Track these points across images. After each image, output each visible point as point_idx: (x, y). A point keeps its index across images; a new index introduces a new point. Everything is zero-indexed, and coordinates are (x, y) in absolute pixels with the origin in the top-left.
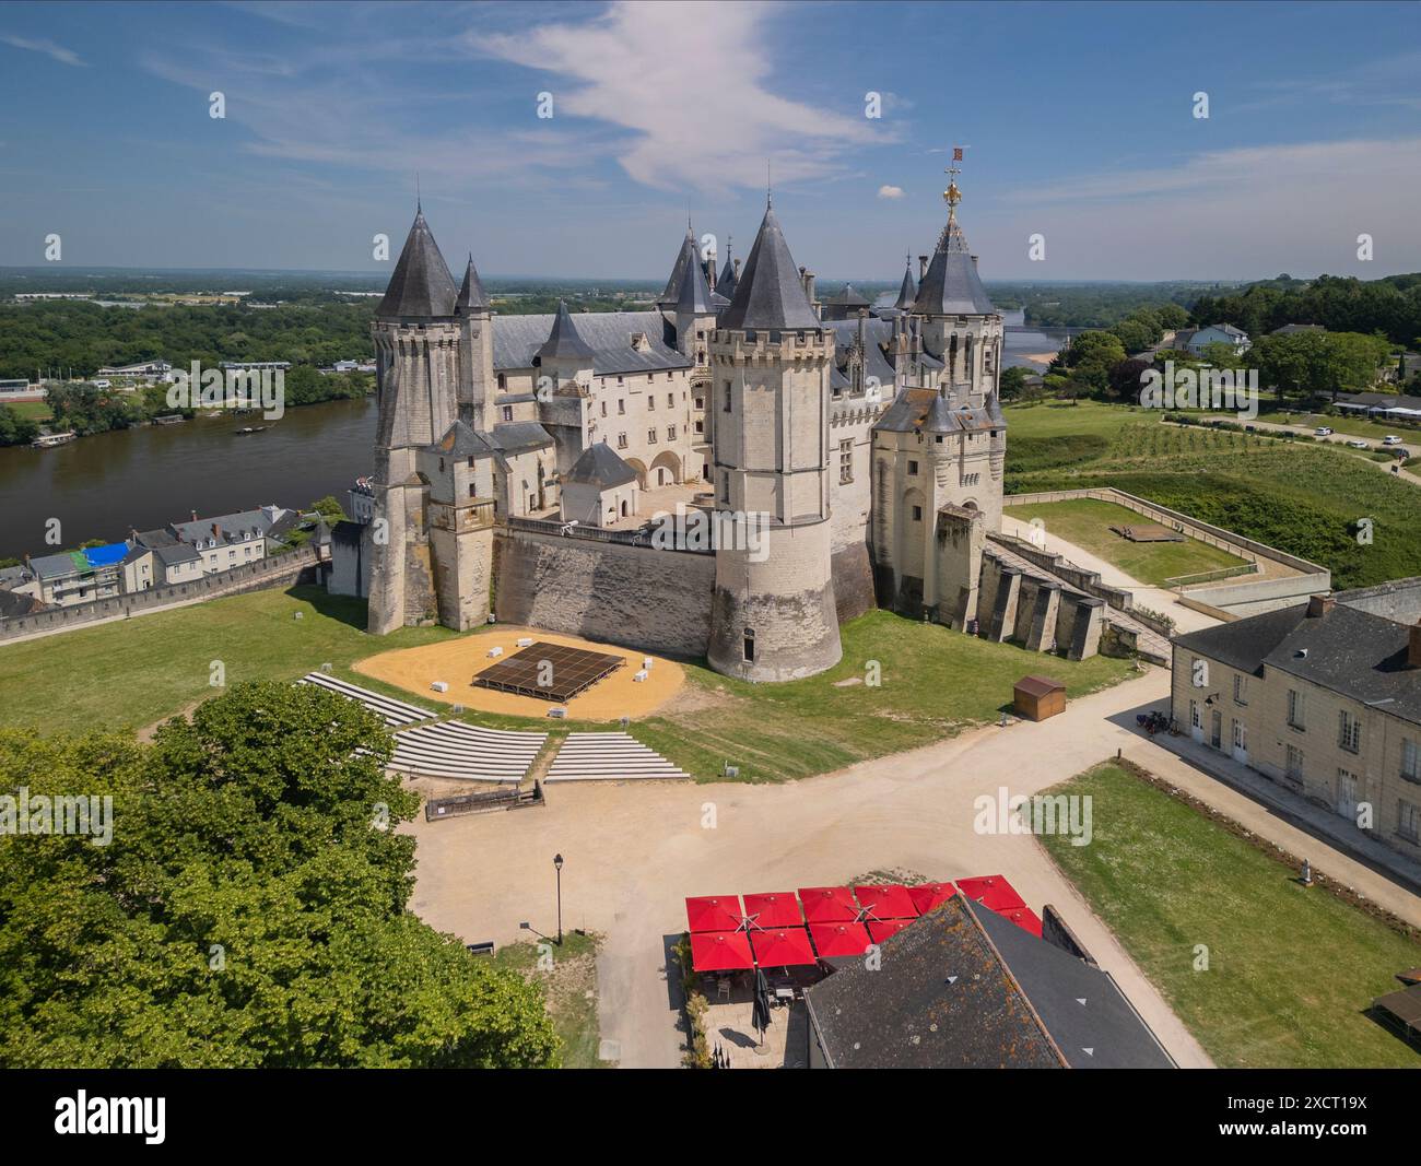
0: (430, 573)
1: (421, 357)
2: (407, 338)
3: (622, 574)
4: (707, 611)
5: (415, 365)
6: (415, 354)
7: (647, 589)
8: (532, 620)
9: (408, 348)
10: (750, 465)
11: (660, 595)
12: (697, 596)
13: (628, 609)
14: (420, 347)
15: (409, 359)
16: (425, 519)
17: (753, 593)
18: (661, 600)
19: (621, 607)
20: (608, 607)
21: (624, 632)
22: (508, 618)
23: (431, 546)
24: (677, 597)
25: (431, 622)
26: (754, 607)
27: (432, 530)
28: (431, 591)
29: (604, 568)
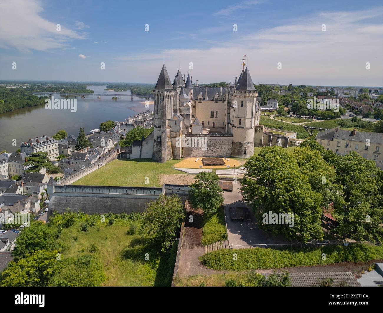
0: (171, 148)
1: (169, 99)
2: (168, 94)
3: (213, 143)
4: (231, 148)
5: (168, 100)
6: (168, 98)
7: (218, 145)
8: (192, 155)
9: (167, 97)
10: (247, 117)
11: (221, 146)
12: (229, 145)
13: (214, 150)
14: (170, 96)
15: (167, 99)
16: (170, 136)
17: (246, 142)
18: (221, 147)
19: (213, 150)
20: (210, 150)
21: (213, 155)
22: (186, 156)
23: (171, 142)
24: (225, 146)
25: (172, 159)
26: (247, 144)
27: (171, 138)
28: (171, 152)
29: (209, 142)
